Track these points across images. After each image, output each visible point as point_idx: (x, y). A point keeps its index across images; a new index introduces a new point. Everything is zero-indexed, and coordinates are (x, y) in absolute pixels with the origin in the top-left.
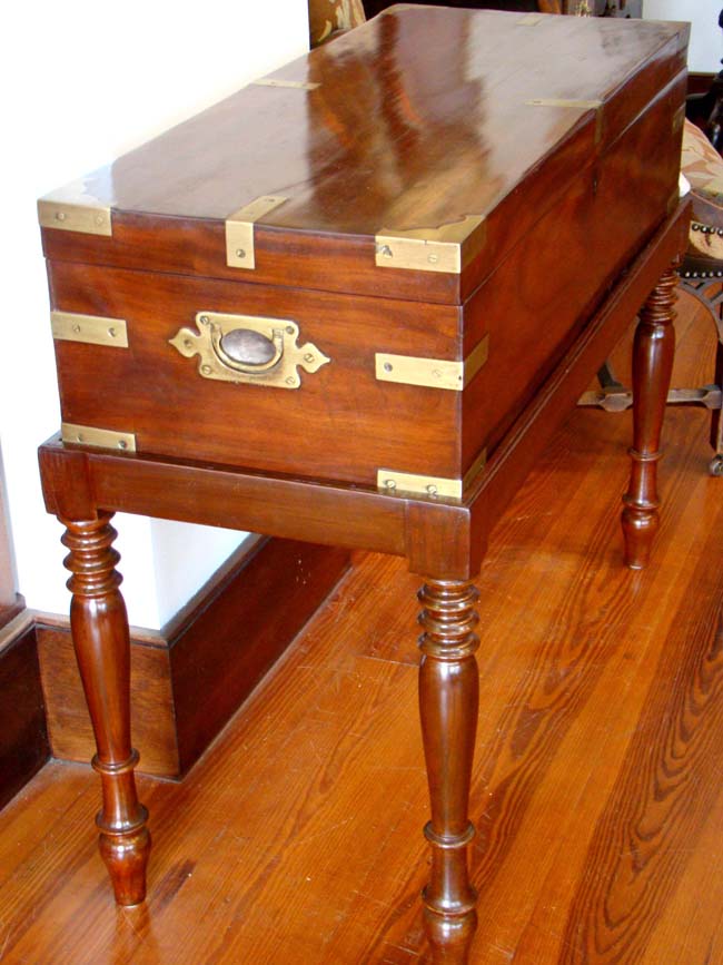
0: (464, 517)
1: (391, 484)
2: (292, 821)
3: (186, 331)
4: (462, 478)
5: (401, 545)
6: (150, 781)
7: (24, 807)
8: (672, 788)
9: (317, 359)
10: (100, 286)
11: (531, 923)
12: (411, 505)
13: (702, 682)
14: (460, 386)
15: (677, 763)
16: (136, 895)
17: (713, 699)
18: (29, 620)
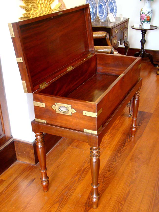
0: (97, 137)
1: (86, 131)
2: (52, 172)
3: (54, 106)
4: (97, 131)
5: (87, 141)
6: (31, 165)
7: (12, 168)
8: (111, 170)
9: (74, 111)
10: (41, 98)
11: (85, 191)
12: (89, 135)
13: (120, 152)
14: (96, 117)
15: (113, 166)
16: (47, 190)
17: (121, 155)
18: (13, 139)
